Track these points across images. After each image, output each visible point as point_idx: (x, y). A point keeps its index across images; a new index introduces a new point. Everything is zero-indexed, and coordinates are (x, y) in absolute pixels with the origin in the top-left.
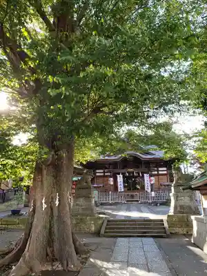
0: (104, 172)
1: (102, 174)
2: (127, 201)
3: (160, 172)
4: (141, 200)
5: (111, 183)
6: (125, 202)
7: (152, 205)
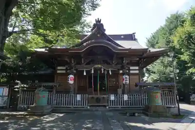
1: (64, 72)
2: (90, 106)
3: (131, 72)
4: (110, 105)
5: (71, 82)
6: (88, 107)
7: (127, 115)
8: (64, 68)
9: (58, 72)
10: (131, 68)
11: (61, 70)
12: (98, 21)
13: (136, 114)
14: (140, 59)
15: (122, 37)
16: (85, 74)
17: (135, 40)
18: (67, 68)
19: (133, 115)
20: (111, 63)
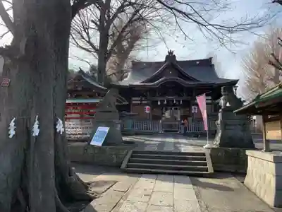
0: (141, 100)
1: (139, 102)
2: (165, 131)
5: (147, 112)
9: (134, 102)
11: (136, 100)
12: (171, 53)
15: (198, 63)
16: (159, 103)
17: (211, 66)
19: (197, 136)
20: (182, 95)
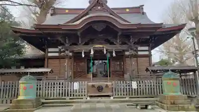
0: (60, 52)
1: (57, 54)
2: (91, 97)
3: (140, 53)
4: (116, 95)
6: (88, 98)
7: (138, 107)
8: (57, 50)
10: (140, 48)
11: (53, 52)
13: (149, 107)
14: (151, 37)
15: (128, 10)
16: (83, 56)
17: (143, 13)
18: (60, 50)
19: (146, 107)
20: (115, 43)
